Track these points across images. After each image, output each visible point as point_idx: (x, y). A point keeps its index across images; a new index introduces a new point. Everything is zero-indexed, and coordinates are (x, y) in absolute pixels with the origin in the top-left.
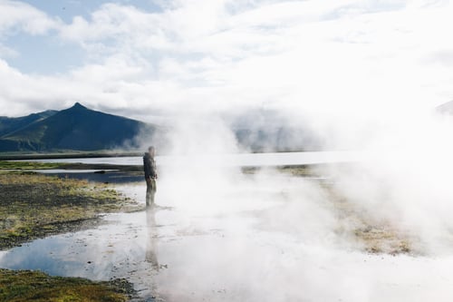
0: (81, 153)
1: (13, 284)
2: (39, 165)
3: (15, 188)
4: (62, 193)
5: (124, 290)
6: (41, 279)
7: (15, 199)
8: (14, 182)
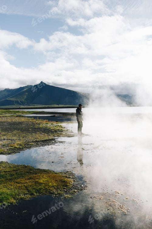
0: (44, 106)
1: (18, 171)
2: (24, 112)
3: (14, 124)
4: (37, 126)
5: (71, 177)
6: (31, 169)
7: (15, 129)
8: (14, 120)
